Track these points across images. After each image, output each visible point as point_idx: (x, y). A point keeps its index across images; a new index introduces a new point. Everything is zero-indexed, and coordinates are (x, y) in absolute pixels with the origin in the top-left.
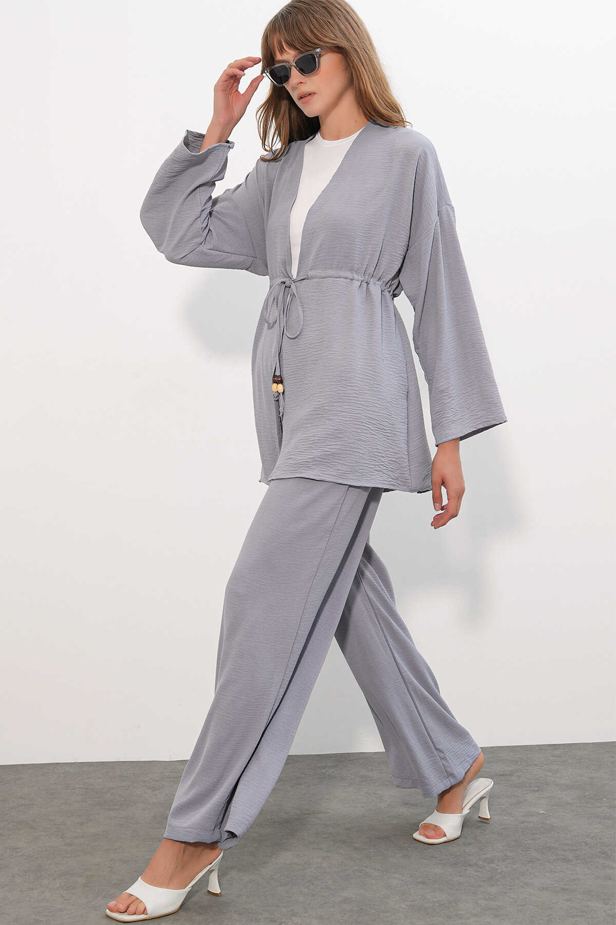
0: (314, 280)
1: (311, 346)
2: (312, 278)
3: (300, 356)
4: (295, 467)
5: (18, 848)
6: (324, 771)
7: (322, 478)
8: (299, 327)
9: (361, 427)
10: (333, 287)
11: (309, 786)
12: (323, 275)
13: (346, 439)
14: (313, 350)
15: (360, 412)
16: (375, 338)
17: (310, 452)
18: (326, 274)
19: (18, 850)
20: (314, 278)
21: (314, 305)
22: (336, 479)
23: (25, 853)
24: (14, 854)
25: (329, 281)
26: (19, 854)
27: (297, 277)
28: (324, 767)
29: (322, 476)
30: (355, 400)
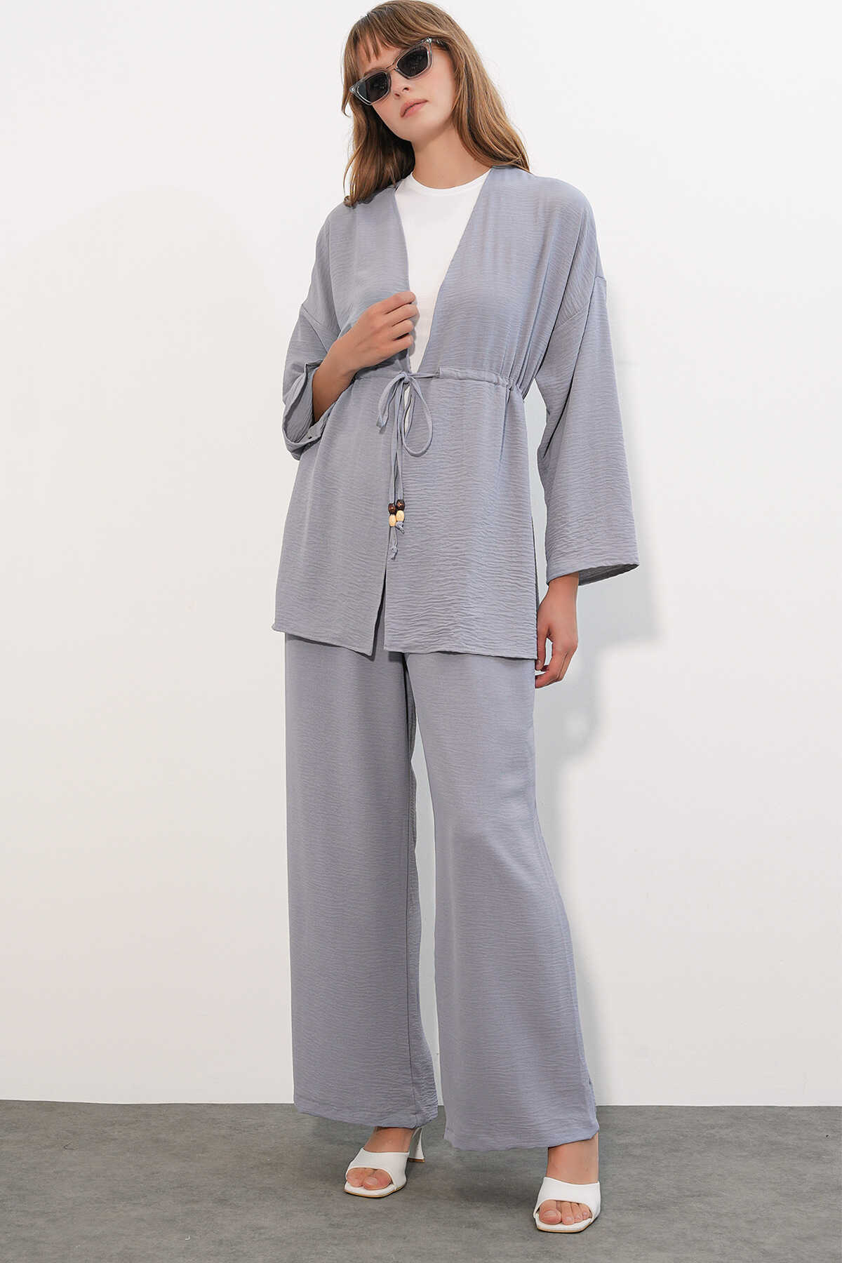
0: (448, 381)
1: (443, 471)
2: (445, 377)
3: (426, 482)
4: (434, 638)
5: (262, 1228)
6: (712, 1131)
7: (466, 650)
8: (426, 442)
9: (503, 584)
10: (474, 393)
11: (691, 1154)
12: (460, 375)
13: (488, 600)
14: (446, 476)
15: (501, 565)
16: (519, 467)
17: (448, 616)
18: (465, 375)
19: (262, 1231)
20: (447, 378)
21: (448, 414)
22: (484, 651)
23: (272, 1234)
24: (257, 1235)
25: (469, 385)
26: (263, 1237)
27: (419, 371)
28: (713, 1127)
29: (466, 647)
30: (494, 551)
